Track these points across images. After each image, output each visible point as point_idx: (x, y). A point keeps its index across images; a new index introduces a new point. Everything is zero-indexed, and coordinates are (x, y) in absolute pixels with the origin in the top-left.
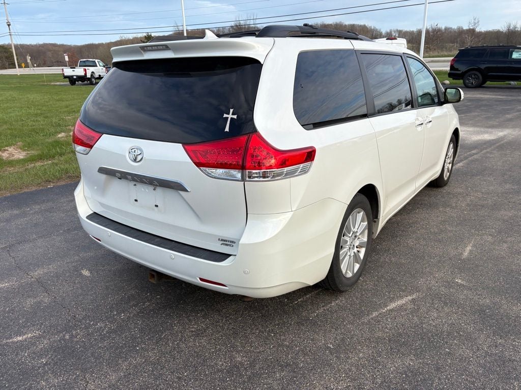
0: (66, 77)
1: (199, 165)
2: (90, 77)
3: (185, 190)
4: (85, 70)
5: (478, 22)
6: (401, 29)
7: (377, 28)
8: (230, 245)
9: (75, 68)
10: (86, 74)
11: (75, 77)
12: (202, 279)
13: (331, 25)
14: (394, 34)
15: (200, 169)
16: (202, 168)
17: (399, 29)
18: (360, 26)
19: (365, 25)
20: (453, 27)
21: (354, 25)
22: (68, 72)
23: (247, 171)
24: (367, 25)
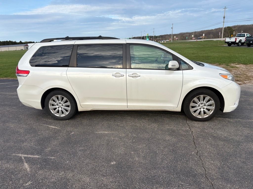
0: (226, 42)
2: (238, 42)
4: (236, 39)
9: (231, 38)
10: (236, 41)
11: (230, 42)
22: (228, 40)
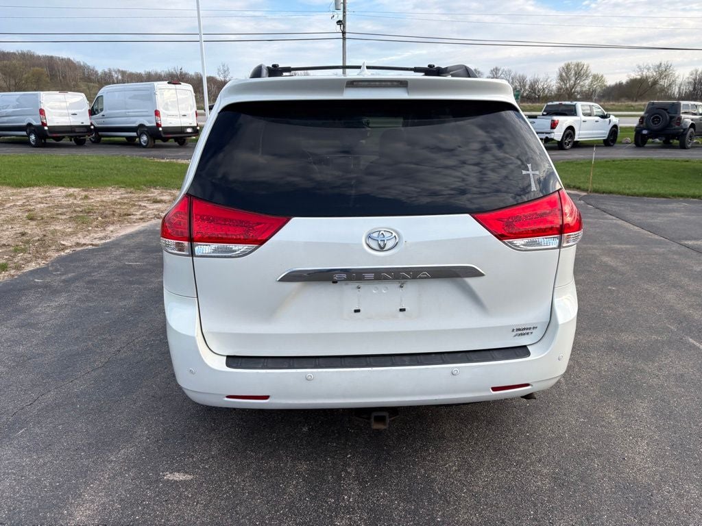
1: (501, 237)
3: (478, 274)
5: (228, 69)
6: (124, 69)
7: (88, 64)
8: (528, 334)
12: (495, 389)
13: (14, 54)
14: (116, 76)
15: (504, 243)
16: (506, 241)
17: (121, 69)
18: (62, 59)
19: (69, 60)
20: (190, 74)
21: (52, 57)
23: (566, 235)
24: (72, 59)
